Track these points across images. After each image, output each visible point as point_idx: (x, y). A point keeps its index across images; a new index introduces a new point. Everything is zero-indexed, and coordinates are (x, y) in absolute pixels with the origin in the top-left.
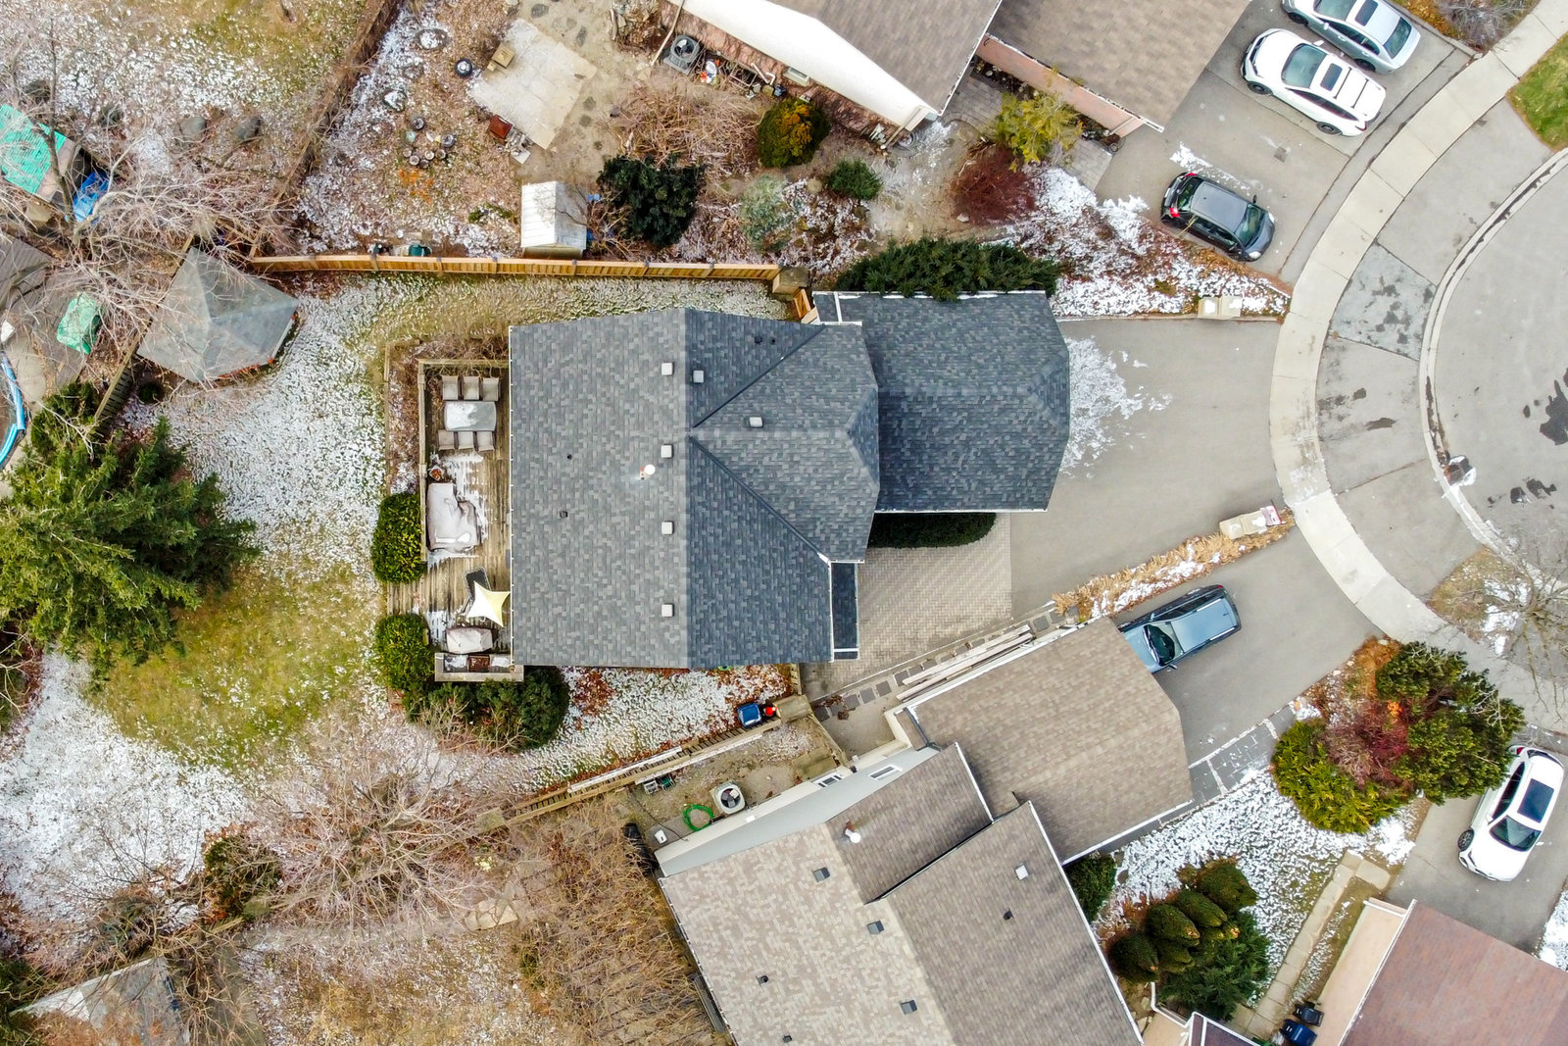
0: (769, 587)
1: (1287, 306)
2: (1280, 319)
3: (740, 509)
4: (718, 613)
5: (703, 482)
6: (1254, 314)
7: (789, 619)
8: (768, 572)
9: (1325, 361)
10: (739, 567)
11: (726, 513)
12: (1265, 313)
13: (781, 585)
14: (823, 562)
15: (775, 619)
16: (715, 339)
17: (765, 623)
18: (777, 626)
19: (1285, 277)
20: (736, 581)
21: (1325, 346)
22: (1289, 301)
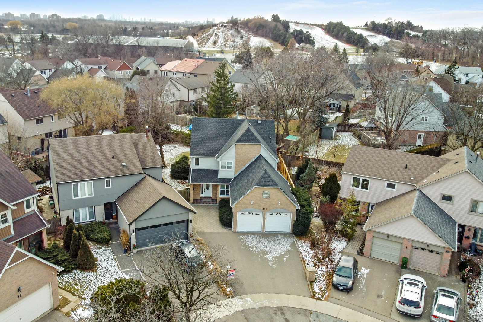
0: (210, 139)
1: (318, 299)
2: (313, 297)
3: (229, 132)
4: (204, 125)
5: (235, 123)
6: (312, 289)
7: (202, 144)
8: (214, 139)
9: (299, 310)
10: (215, 131)
11: (228, 128)
12: (314, 292)
13: (210, 142)
14: (216, 155)
15: (202, 140)
16: (269, 127)
17: (201, 138)
18: (200, 141)
19: (330, 299)
20: (212, 131)
21: (305, 310)
22: (321, 300)
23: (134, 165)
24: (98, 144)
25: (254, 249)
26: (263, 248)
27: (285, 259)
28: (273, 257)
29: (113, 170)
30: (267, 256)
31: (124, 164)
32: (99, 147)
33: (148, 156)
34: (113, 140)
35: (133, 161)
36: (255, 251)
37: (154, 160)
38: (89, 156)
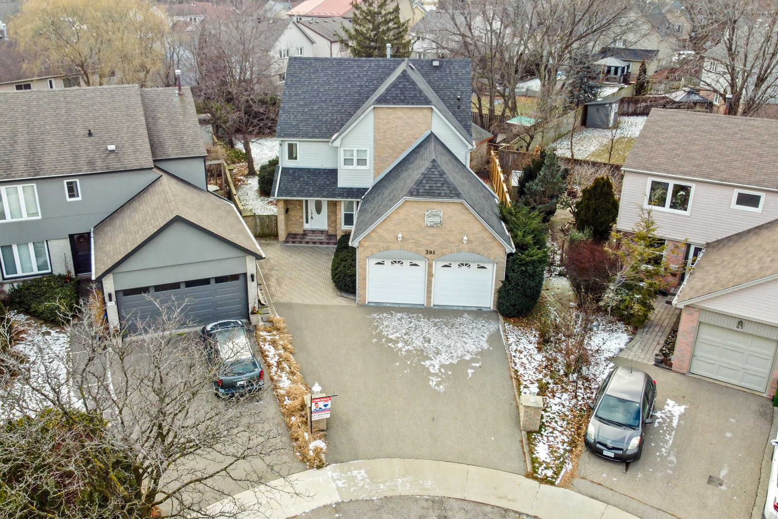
0: (323, 101)
1: (545, 480)
2: (532, 475)
3: (367, 86)
4: (314, 73)
5: (382, 68)
6: (531, 452)
7: (303, 113)
8: (331, 101)
10: (336, 86)
11: (365, 79)
12: (534, 461)
13: (321, 108)
14: (333, 135)
15: (305, 105)
16: (457, 74)
17: (303, 99)
18: (301, 106)
19: (577, 481)
20: (329, 84)
21: (506, 510)
22: (552, 484)
23: (136, 151)
24: (64, 105)
25: (400, 345)
26: (420, 344)
27: (470, 371)
28: (442, 366)
29: (83, 161)
30: (428, 363)
31: (111, 147)
32: (63, 111)
33: (175, 133)
34: (99, 99)
35: (134, 141)
36: (400, 349)
37: (188, 143)
38: (36, 130)
